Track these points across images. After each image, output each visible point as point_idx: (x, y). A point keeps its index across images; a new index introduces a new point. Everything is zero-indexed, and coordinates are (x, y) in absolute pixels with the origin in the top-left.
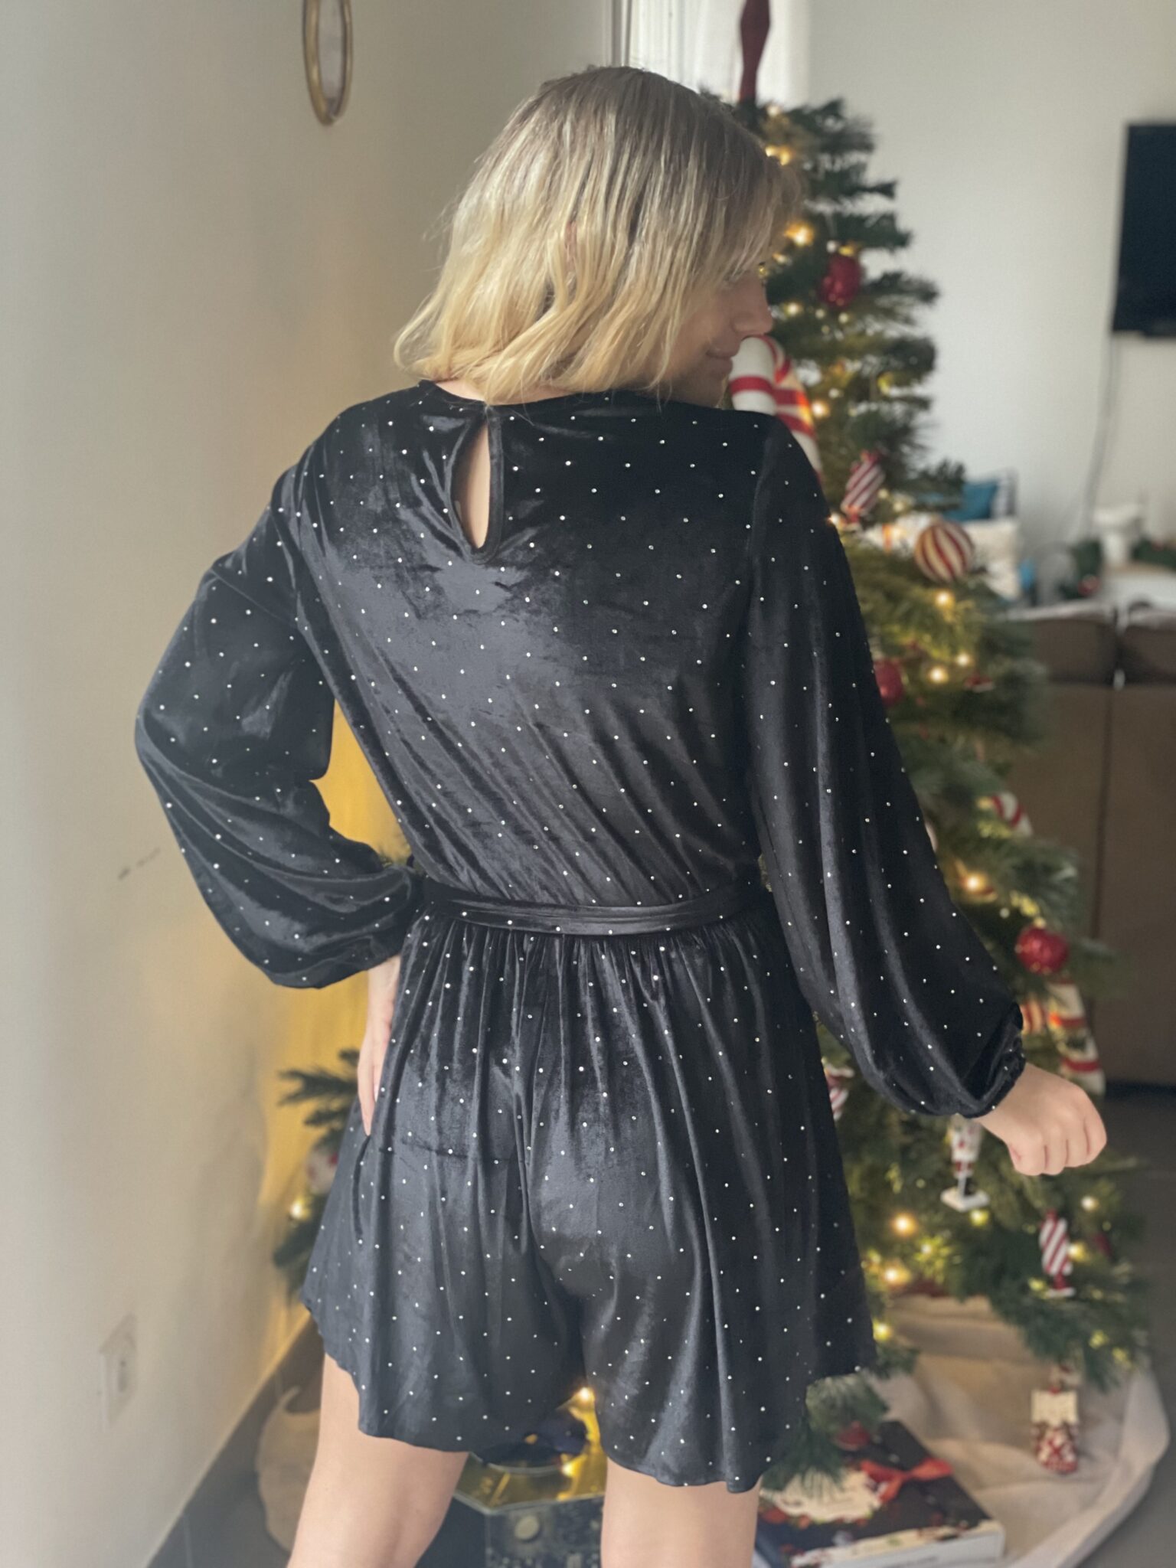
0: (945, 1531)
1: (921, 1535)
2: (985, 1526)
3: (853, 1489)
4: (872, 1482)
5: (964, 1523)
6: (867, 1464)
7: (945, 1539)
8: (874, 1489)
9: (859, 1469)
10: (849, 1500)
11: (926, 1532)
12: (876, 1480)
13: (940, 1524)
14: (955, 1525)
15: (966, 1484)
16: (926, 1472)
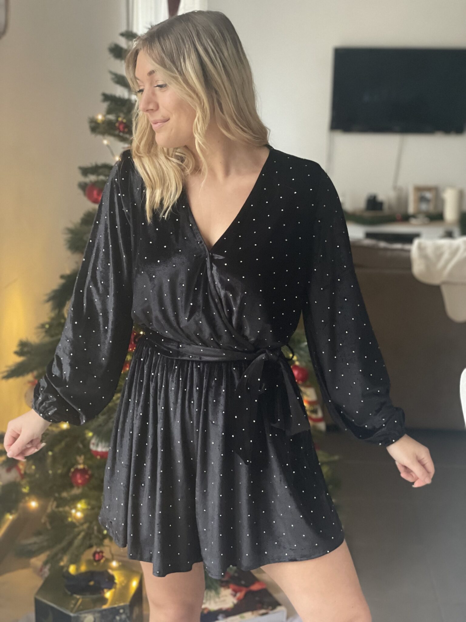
0: (263, 611)
1: (253, 614)
2: (279, 608)
3: (226, 596)
4: (234, 593)
5: (270, 608)
6: (232, 586)
7: (263, 614)
8: (234, 596)
9: (229, 588)
10: (224, 601)
11: (255, 612)
12: (235, 592)
13: (261, 608)
14: (266, 609)
15: (271, 591)
16: (255, 587)
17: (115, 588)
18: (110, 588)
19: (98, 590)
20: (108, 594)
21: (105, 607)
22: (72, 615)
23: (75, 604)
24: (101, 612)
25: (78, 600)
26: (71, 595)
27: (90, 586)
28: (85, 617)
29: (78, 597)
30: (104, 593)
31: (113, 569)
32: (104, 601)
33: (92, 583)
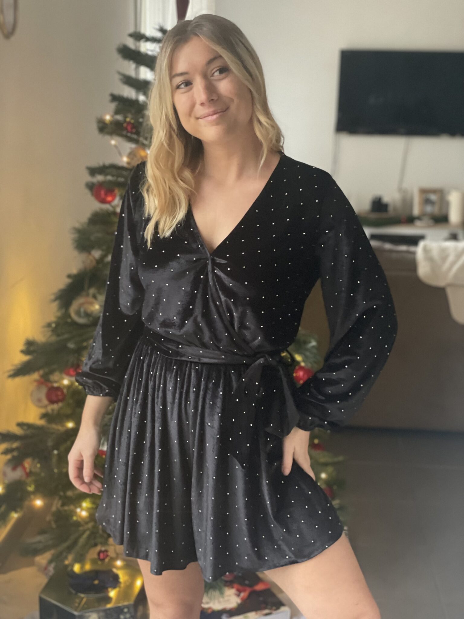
0: (267, 611)
1: (257, 614)
2: (283, 609)
3: (230, 596)
4: (237, 593)
5: (274, 608)
6: (236, 585)
7: (267, 615)
8: (238, 595)
9: (233, 587)
10: (228, 600)
11: (260, 613)
12: (239, 591)
13: (265, 608)
14: (270, 609)
15: (275, 591)
16: (259, 587)
17: (120, 587)
18: (114, 587)
19: (103, 589)
20: (113, 594)
21: (109, 606)
22: (76, 613)
23: (80, 604)
24: (106, 611)
25: (82, 599)
26: (76, 594)
27: (94, 585)
28: (89, 616)
29: (82, 595)
30: (108, 592)
31: (117, 568)
32: (108, 599)
33: (96, 582)
